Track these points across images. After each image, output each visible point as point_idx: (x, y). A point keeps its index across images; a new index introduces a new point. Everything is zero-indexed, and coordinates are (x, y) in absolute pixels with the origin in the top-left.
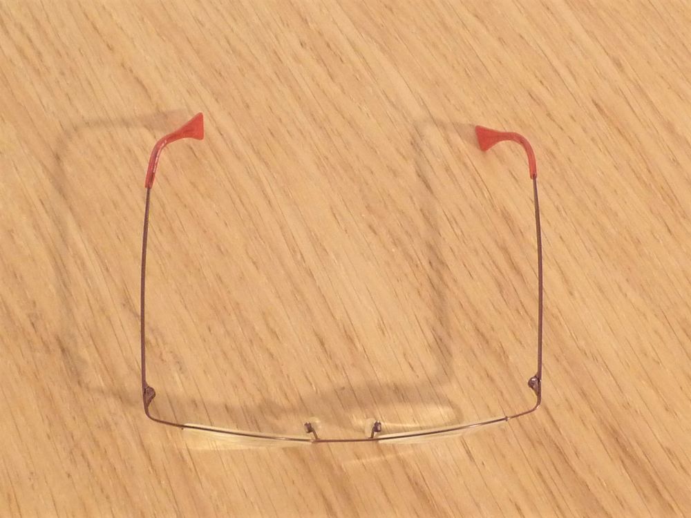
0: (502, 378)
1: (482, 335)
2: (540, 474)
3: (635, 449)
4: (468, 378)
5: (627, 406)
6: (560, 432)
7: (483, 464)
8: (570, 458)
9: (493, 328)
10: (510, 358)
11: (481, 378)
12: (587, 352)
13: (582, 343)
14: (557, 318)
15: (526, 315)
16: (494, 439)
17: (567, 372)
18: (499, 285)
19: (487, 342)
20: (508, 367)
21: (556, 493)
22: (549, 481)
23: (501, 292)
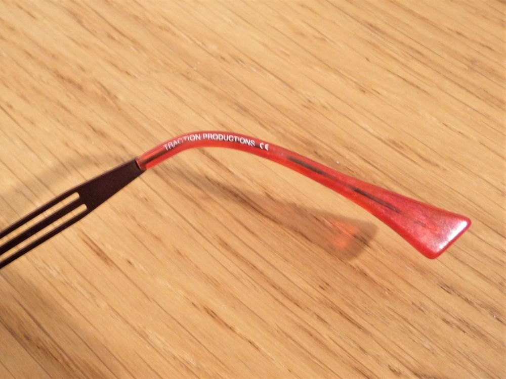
0: (116, 128)
1: (70, 81)
2: (225, 245)
3: (348, 157)
4: (67, 145)
5: (309, 105)
6: (230, 171)
7: (130, 262)
8: (261, 205)
9: (83, 69)
10: (121, 97)
11: (87, 137)
12: (224, 55)
13: (213, 48)
14: (168, 30)
15: (122, 38)
16: (134, 218)
17: (206, 88)
18: (74, 15)
19: (80, 88)
20: (120, 109)
21: (261, 266)
22: (242, 251)
23: (80, 22)
